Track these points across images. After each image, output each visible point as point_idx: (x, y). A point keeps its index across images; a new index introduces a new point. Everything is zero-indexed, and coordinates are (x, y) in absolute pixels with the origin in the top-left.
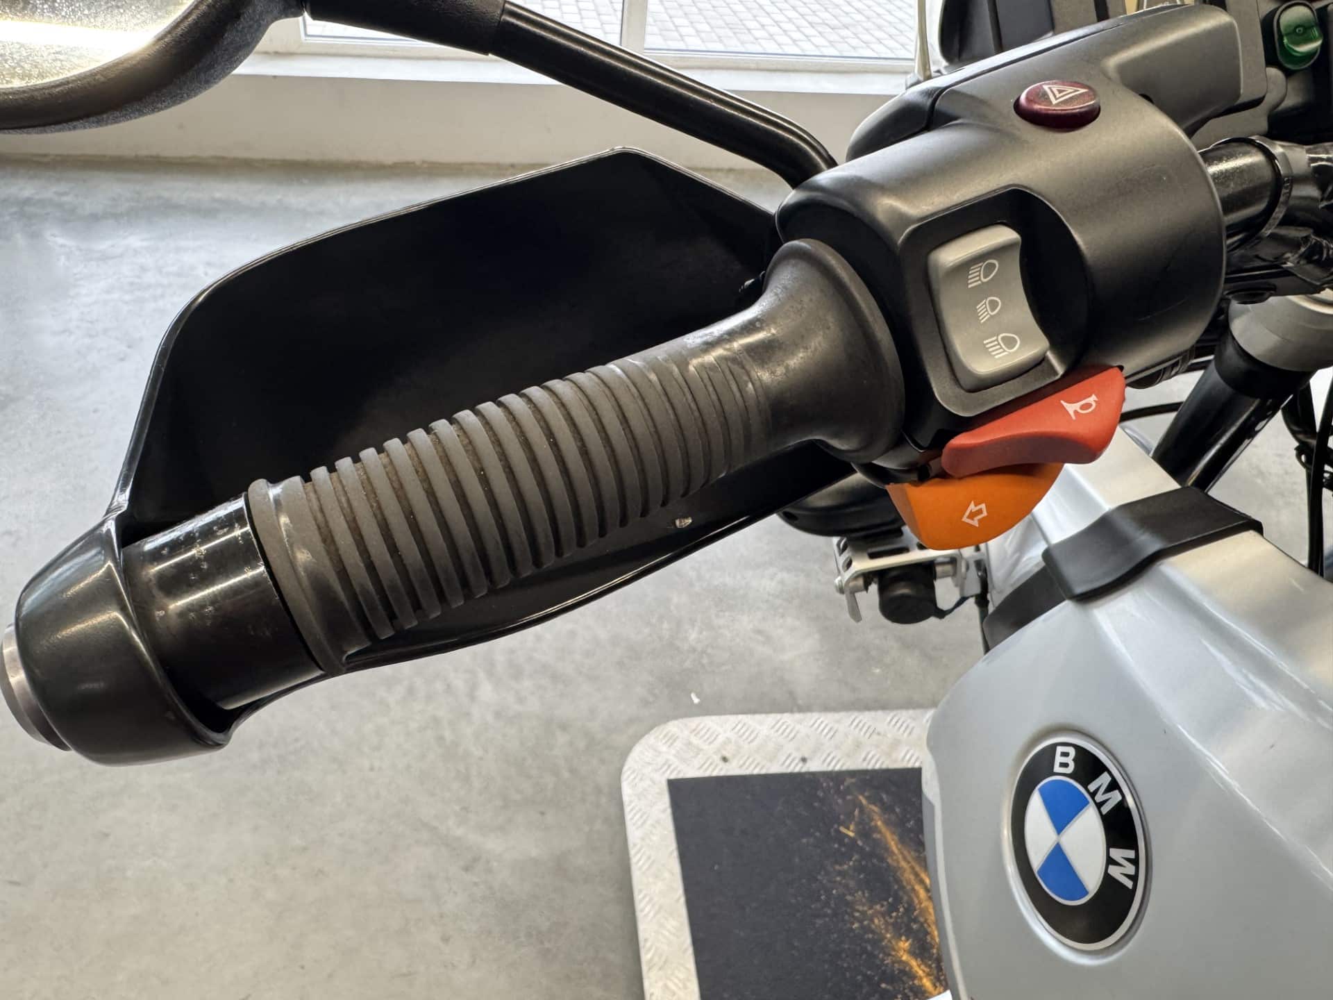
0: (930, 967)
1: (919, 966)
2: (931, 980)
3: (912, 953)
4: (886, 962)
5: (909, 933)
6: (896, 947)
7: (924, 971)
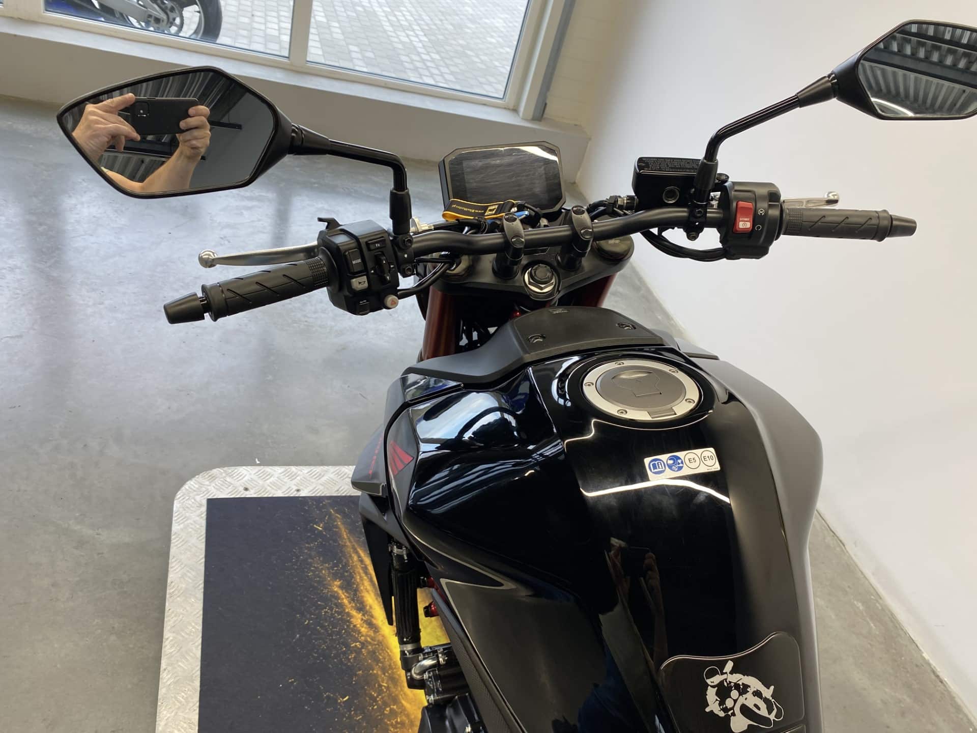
0: (350, 594)
1: (343, 594)
2: (348, 601)
3: (341, 587)
4: (324, 592)
5: (341, 577)
6: (332, 585)
7: (345, 596)
